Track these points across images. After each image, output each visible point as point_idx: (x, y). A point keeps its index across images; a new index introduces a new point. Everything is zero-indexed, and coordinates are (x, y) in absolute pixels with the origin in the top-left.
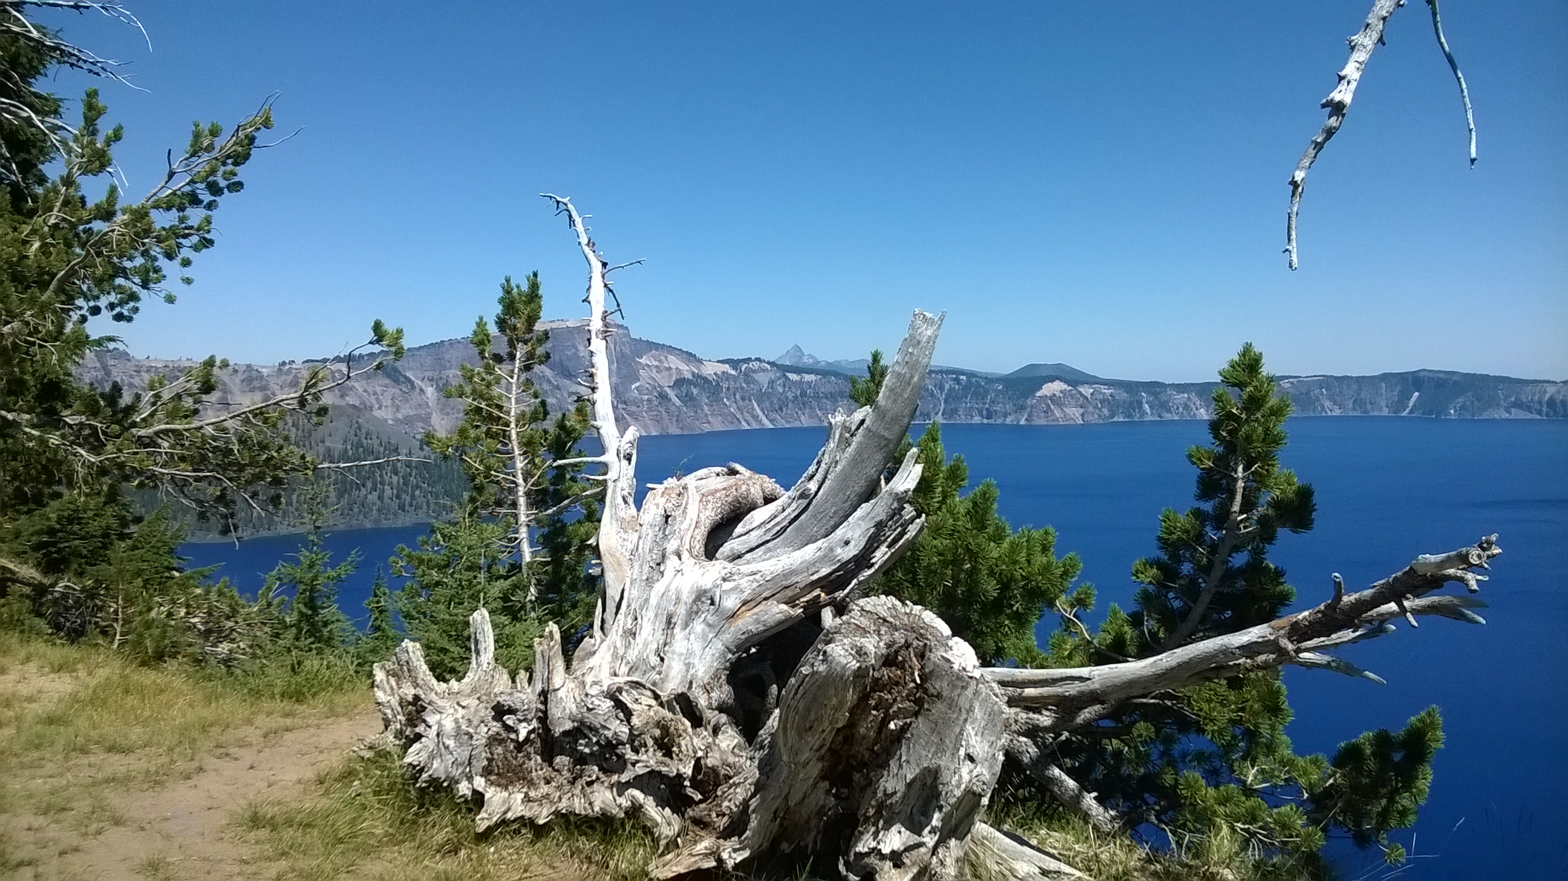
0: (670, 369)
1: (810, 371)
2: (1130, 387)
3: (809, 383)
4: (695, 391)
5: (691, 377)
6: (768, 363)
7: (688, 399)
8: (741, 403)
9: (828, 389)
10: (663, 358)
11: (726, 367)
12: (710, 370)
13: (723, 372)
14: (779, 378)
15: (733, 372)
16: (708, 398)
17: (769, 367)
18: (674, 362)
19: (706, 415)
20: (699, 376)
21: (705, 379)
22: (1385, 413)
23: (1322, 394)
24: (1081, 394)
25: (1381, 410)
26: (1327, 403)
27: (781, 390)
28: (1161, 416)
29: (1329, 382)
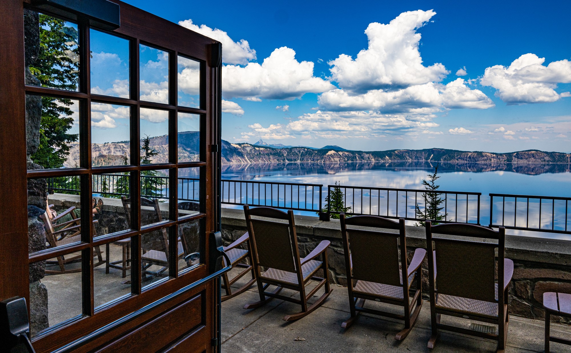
1: (262, 147)
2: (353, 152)
3: (262, 150)
4: (228, 153)
6: (250, 144)
9: (267, 152)
12: (232, 146)
13: (237, 147)
14: (253, 149)
15: (239, 147)
16: (232, 154)
17: (250, 146)
19: (231, 159)
20: (229, 148)
21: (231, 149)
22: (424, 160)
23: (406, 155)
24: (339, 154)
25: (422, 159)
26: (408, 157)
27: (253, 152)
28: (361, 161)
29: (408, 151)
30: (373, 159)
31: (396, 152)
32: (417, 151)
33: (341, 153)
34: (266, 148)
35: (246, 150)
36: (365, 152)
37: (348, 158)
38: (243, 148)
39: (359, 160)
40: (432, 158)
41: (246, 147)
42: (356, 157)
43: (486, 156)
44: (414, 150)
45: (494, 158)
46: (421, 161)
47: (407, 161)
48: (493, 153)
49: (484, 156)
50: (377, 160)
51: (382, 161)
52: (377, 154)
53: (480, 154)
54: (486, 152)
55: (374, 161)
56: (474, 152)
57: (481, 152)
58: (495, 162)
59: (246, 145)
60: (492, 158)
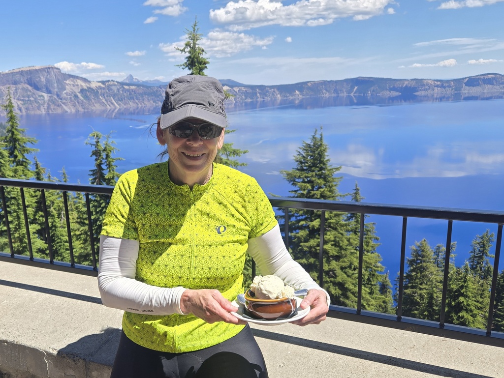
0: (78, 85)
1: (133, 85)
2: (253, 87)
3: (132, 90)
4: (88, 94)
5: (86, 88)
6: (116, 82)
7: (86, 97)
8: (106, 98)
9: (140, 91)
10: (75, 81)
11: (100, 84)
12: (94, 85)
13: (99, 86)
14: (121, 88)
15: (103, 86)
16: (94, 96)
17: (116, 83)
18: (80, 82)
19: (93, 103)
20: (89, 88)
21: (92, 89)
22: (345, 94)
23: (322, 88)
24: (234, 90)
25: (343, 93)
26: (324, 91)
27: (121, 92)
28: (263, 98)
29: (325, 83)
30: (279, 96)
31: (309, 84)
32: (336, 82)
33: (236, 89)
34: (138, 85)
35: (111, 89)
36: (268, 86)
37: (246, 94)
38: (108, 87)
39: (260, 97)
40: (356, 91)
41: (111, 85)
42: (256, 94)
43: (427, 85)
44: (333, 81)
45: (437, 86)
46: (341, 95)
47: (323, 96)
48: (437, 81)
49: (424, 85)
50: (285, 96)
51: (291, 98)
52: (284, 89)
53: (419, 82)
54: (428, 80)
55: (280, 98)
56: (412, 80)
57: (422, 80)
58: (439, 92)
59: (111, 83)
60: (435, 86)
